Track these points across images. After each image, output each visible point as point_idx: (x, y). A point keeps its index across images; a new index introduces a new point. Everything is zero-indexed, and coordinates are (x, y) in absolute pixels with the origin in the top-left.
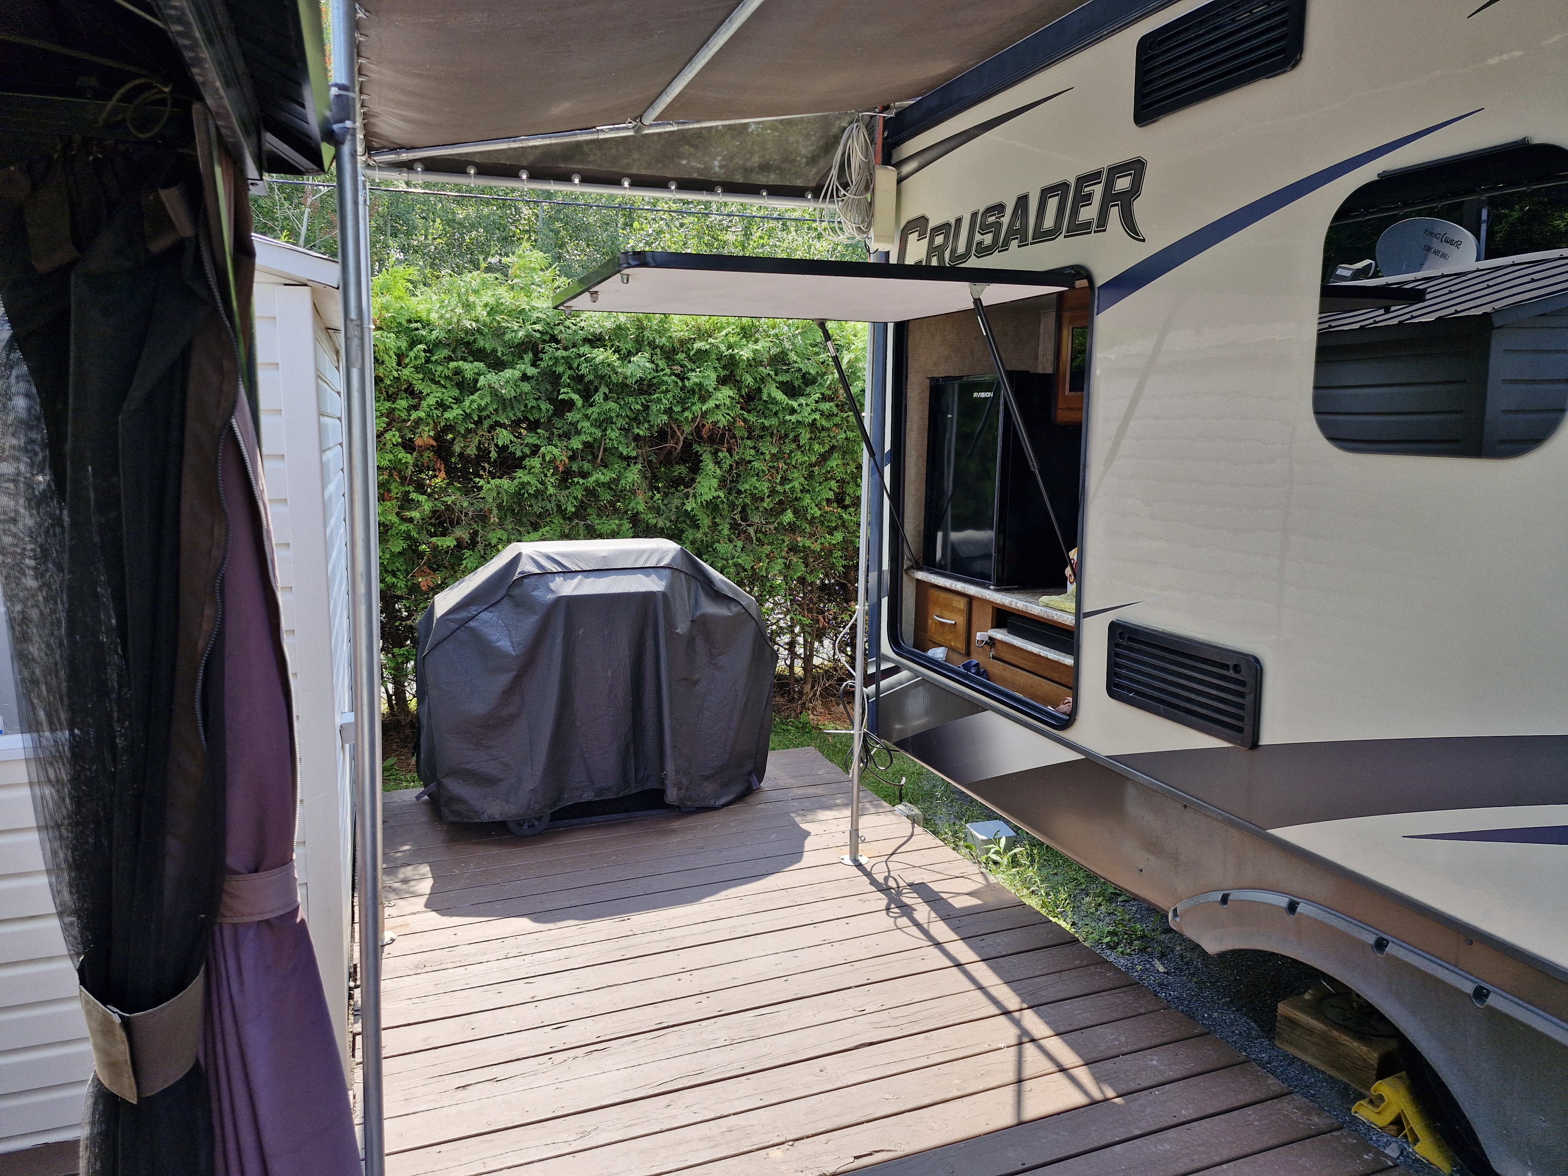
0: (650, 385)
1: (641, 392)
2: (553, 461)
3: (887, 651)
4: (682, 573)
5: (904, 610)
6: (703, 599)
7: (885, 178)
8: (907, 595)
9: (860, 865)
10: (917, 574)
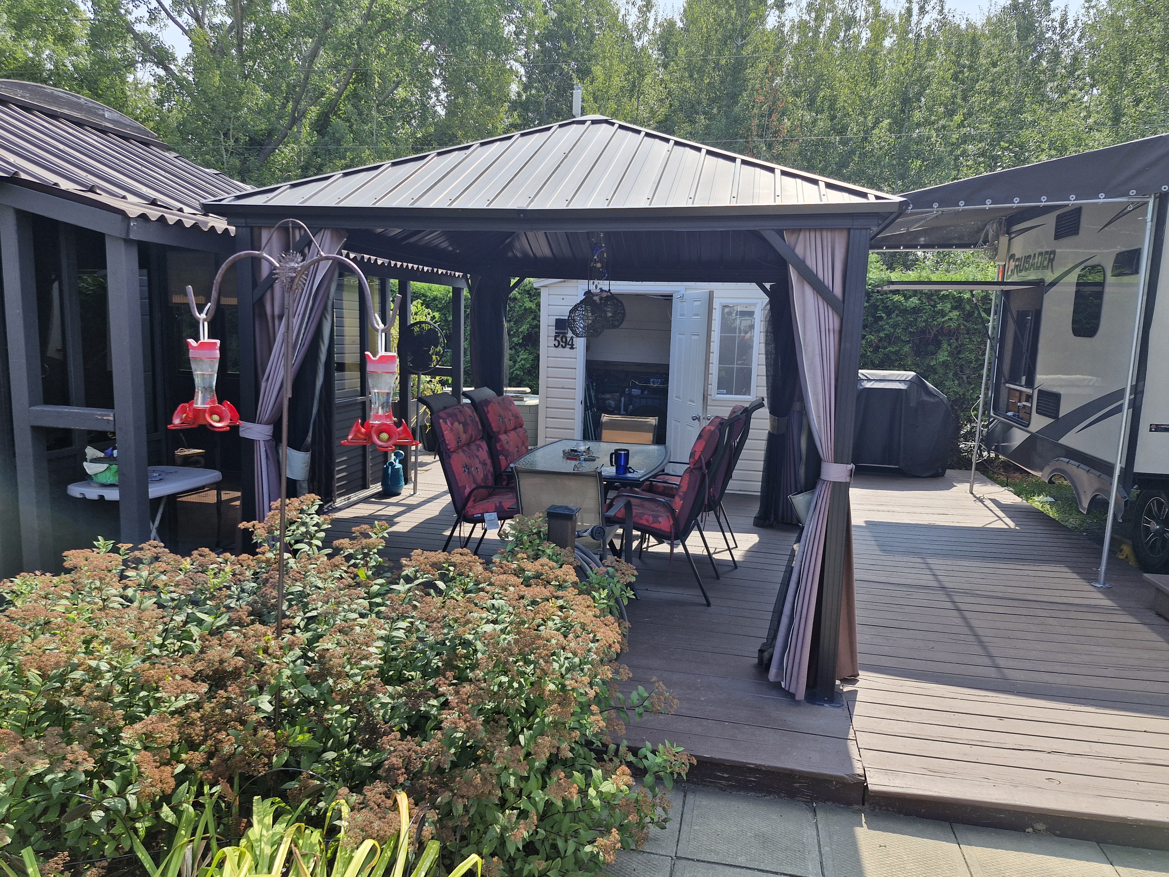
0: (919, 310)
1: (914, 313)
2: (871, 341)
3: (992, 414)
4: (916, 384)
5: (1001, 399)
6: (923, 393)
7: (1004, 239)
8: (1004, 394)
9: (972, 493)
10: (1007, 385)
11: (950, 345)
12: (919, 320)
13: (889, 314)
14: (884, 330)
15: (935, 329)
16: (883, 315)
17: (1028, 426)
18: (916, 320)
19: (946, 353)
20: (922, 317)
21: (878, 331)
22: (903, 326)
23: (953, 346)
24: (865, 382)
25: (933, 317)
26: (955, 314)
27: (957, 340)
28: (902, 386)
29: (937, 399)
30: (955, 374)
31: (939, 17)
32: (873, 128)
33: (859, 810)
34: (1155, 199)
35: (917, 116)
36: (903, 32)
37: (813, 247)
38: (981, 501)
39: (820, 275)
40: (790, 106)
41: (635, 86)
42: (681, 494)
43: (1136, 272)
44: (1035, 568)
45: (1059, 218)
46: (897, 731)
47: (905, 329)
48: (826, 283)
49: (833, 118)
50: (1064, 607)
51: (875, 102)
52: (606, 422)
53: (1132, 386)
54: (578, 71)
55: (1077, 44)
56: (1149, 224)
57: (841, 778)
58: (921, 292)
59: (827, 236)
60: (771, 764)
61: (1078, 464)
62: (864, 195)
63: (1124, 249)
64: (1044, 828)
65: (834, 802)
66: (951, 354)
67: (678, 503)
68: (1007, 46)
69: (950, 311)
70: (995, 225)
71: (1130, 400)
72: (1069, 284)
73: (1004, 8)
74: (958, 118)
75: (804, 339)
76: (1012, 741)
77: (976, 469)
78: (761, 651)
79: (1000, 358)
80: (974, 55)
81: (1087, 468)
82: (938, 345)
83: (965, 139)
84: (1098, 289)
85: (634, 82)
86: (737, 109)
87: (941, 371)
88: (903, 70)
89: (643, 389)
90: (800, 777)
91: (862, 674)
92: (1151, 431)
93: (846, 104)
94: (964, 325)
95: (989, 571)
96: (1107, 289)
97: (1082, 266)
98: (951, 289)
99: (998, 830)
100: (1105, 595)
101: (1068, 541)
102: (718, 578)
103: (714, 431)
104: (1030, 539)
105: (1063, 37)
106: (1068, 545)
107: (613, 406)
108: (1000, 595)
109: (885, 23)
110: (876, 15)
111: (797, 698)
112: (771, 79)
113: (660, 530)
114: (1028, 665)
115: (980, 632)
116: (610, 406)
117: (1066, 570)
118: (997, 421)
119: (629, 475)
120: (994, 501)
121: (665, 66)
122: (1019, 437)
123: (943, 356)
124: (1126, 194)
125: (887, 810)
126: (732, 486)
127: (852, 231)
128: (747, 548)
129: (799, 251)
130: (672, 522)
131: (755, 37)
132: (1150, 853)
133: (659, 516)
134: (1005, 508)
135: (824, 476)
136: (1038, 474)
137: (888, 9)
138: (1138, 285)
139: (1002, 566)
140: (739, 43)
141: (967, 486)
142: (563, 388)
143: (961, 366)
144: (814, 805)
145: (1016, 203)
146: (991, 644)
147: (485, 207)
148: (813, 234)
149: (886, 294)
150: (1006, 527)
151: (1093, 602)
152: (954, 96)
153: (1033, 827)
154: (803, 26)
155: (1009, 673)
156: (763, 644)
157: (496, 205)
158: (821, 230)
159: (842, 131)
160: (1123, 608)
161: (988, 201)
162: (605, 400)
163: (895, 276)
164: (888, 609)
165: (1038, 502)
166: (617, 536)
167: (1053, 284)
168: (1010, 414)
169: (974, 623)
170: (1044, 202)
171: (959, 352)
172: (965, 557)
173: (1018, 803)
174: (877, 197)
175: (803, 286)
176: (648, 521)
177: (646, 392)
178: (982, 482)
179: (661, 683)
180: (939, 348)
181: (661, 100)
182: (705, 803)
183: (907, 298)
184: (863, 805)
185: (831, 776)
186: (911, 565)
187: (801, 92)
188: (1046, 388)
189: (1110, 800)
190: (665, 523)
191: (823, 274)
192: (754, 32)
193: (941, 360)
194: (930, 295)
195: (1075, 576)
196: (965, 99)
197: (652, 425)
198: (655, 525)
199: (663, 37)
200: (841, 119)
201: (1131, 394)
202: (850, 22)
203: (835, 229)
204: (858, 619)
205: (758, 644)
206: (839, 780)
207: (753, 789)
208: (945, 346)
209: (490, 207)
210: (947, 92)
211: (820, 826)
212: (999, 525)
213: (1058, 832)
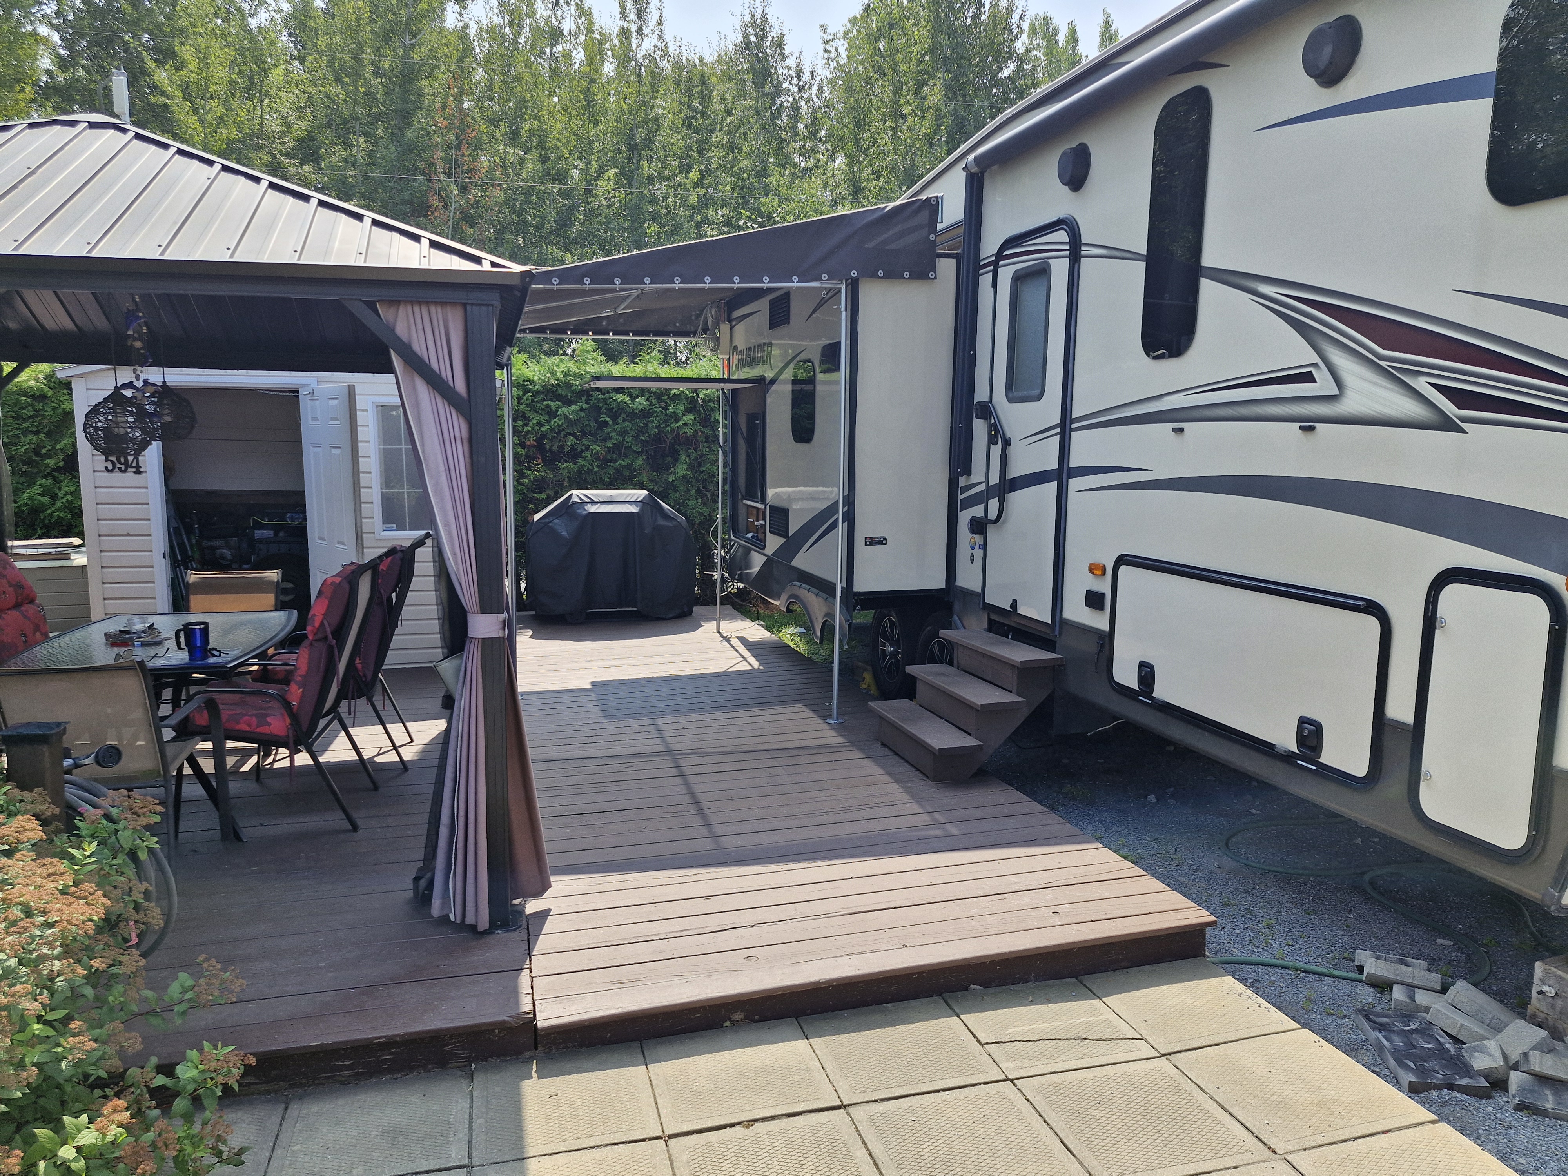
0: (648, 413)
1: (643, 417)
3: (732, 537)
4: (648, 505)
5: (740, 518)
6: (659, 517)
7: (725, 327)
8: (742, 512)
9: (719, 632)
10: (745, 501)
11: (689, 456)
12: (650, 425)
13: (615, 418)
14: (611, 438)
15: (670, 437)
16: (608, 419)
17: (764, 548)
18: (646, 425)
19: (685, 466)
20: (653, 421)
21: (605, 440)
22: (632, 433)
23: (693, 458)
24: (589, 505)
25: (666, 422)
26: (690, 417)
27: (695, 449)
28: (634, 509)
29: (674, 523)
30: (698, 491)
31: (659, 44)
32: (597, 178)
33: (530, 1058)
34: (847, 286)
35: (647, 169)
36: (625, 57)
37: (420, 326)
38: (727, 640)
39: (434, 365)
40: (484, 137)
41: (252, 83)
42: (299, 678)
43: (838, 369)
44: (773, 712)
45: (772, 303)
46: (585, 943)
47: (636, 437)
48: (444, 375)
49: (544, 159)
50: (794, 752)
51: (597, 144)
52: (194, 583)
53: (843, 497)
54: (156, 49)
55: (816, 100)
56: (844, 314)
57: (504, 1022)
58: (649, 391)
59: (437, 312)
60: (408, 1030)
61: (808, 587)
62: (477, 260)
63: (828, 342)
64: (742, 1016)
65: (498, 1056)
66: (691, 467)
67: (295, 693)
68: (742, 94)
69: (684, 415)
70: (713, 311)
71: (843, 513)
72: (785, 382)
73: (735, 45)
74: (694, 175)
75: (424, 452)
76: (714, 922)
77: (722, 604)
78: (417, 879)
79: (735, 470)
80: (705, 98)
81: (817, 591)
82: (675, 456)
83: (705, 203)
84: (809, 387)
85: (251, 79)
86: (409, 133)
87: (682, 488)
88: (625, 107)
89: (277, 529)
90: (451, 1036)
91: (553, 879)
92: (866, 545)
93: (559, 144)
94: (702, 432)
95: (722, 723)
96: (819, 388)
97: (795, 362)
98: (683, 387)
99: (692, 1035)
100: (837, 732)
101: (810, 676)
102: (376, 788)
103: (340, 583)
104: (772, 678)
105: (801, 89)
106: (809, 681)
107: (229, 557)
108: (729, 749)
109: (600, 43)
110: (590, 31)
111: (480, 928)
112: (458, 99)
113: (271, 735)
114: (748, 827)
115: (701, 798)
116: (224, 558)
117: (804, 709)
118: (737, 543)
119: (212, 660)
120: (742, 639)
121: (302, 60)
122: (757, 561)
123: (681, 470)
124: (818, 279)
125: (567, 1047)
126: (394, 659)
127: (469, 308)
128: (426, 741)
129: (401, 330)
130: (288, 721)
131: (429, 37)
132: (845, 1013)
133: (267, 715)
134: (752, 647)
135: (471, 634)
136: (777, 603)
137: (602, 24)
138: (839, 383)
139: (739, 714)
140: (408, 42)
141: (714, 624)
142: (128, 535)
143: (704, 481)
144: (473, 1066)
145: (737, 284)
146: (713, 810)
147: (84, 254)
148: (417, 309)
149: (608, 392)
150: (750, 668)
151: (823, 742)
152: (689, 148)
153: (730, 1019)
154: (493, 32)
155: (726, 842)
156: (420, 869)
157: (102, 251)
158: (428, 303)
159: (561, 177)
160: (855, 744)
161: (677, 280)
162: (213, 549)
163: (617, 369)
164: (602, 789)
165: (790, 636)
166: (205, 753)
167: (773, 382)
168: (750, 535)
169: (697, 789)
170: (766, 284)
171: (700, 465)
172: (701, 710)
173: (710, 996)
174: (494, 264)
175: (413, 381)
176: (250, 725)
177: (281, 534)
178: (733, 618)
179: (213, 962)
180: (677, 460)
181: (300, 109)
182: (315, 1108)
183: (633, 398)
184: (536, 1049)
185: (490, 1024)
186: (638, 729)
187: (499, 120)
188: (777, 503)
189: (805, 965)
190: (278, 724)
191: (438, 363)
192: (426, 29)
193: (681, 474)
194: (660, 395)
195: (811, 714)
196: (700, 152)
197: (273, 582)
198: (261, 730)
199: (296, 18)
200: (556, 163)
201: (843, 507)
202: (556, 35)
203: (446, 303)
204: (540, 813)
205: (412, 871)
206: (502, 1025)
207: (390, 1070)
208: (683, 457)
209: (93, 254)
210: (678, 141)
211: (475, 1094)
212: (744, 666)
213: (756, 1017)
